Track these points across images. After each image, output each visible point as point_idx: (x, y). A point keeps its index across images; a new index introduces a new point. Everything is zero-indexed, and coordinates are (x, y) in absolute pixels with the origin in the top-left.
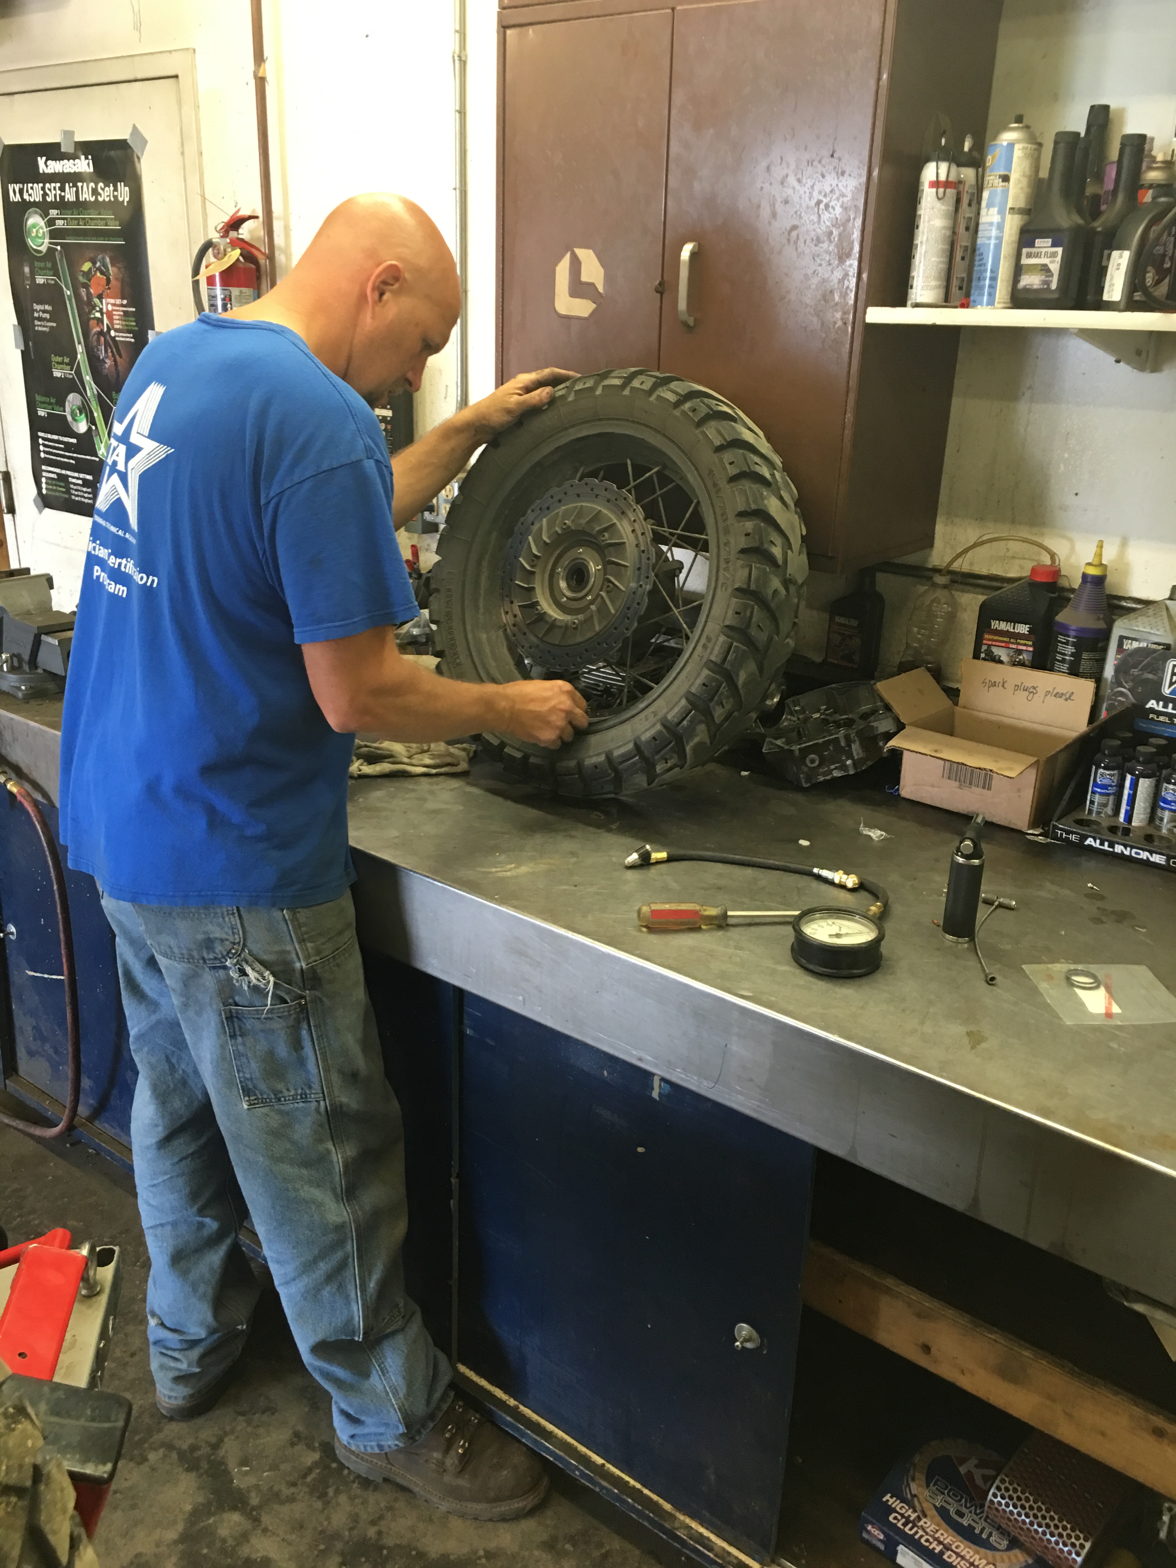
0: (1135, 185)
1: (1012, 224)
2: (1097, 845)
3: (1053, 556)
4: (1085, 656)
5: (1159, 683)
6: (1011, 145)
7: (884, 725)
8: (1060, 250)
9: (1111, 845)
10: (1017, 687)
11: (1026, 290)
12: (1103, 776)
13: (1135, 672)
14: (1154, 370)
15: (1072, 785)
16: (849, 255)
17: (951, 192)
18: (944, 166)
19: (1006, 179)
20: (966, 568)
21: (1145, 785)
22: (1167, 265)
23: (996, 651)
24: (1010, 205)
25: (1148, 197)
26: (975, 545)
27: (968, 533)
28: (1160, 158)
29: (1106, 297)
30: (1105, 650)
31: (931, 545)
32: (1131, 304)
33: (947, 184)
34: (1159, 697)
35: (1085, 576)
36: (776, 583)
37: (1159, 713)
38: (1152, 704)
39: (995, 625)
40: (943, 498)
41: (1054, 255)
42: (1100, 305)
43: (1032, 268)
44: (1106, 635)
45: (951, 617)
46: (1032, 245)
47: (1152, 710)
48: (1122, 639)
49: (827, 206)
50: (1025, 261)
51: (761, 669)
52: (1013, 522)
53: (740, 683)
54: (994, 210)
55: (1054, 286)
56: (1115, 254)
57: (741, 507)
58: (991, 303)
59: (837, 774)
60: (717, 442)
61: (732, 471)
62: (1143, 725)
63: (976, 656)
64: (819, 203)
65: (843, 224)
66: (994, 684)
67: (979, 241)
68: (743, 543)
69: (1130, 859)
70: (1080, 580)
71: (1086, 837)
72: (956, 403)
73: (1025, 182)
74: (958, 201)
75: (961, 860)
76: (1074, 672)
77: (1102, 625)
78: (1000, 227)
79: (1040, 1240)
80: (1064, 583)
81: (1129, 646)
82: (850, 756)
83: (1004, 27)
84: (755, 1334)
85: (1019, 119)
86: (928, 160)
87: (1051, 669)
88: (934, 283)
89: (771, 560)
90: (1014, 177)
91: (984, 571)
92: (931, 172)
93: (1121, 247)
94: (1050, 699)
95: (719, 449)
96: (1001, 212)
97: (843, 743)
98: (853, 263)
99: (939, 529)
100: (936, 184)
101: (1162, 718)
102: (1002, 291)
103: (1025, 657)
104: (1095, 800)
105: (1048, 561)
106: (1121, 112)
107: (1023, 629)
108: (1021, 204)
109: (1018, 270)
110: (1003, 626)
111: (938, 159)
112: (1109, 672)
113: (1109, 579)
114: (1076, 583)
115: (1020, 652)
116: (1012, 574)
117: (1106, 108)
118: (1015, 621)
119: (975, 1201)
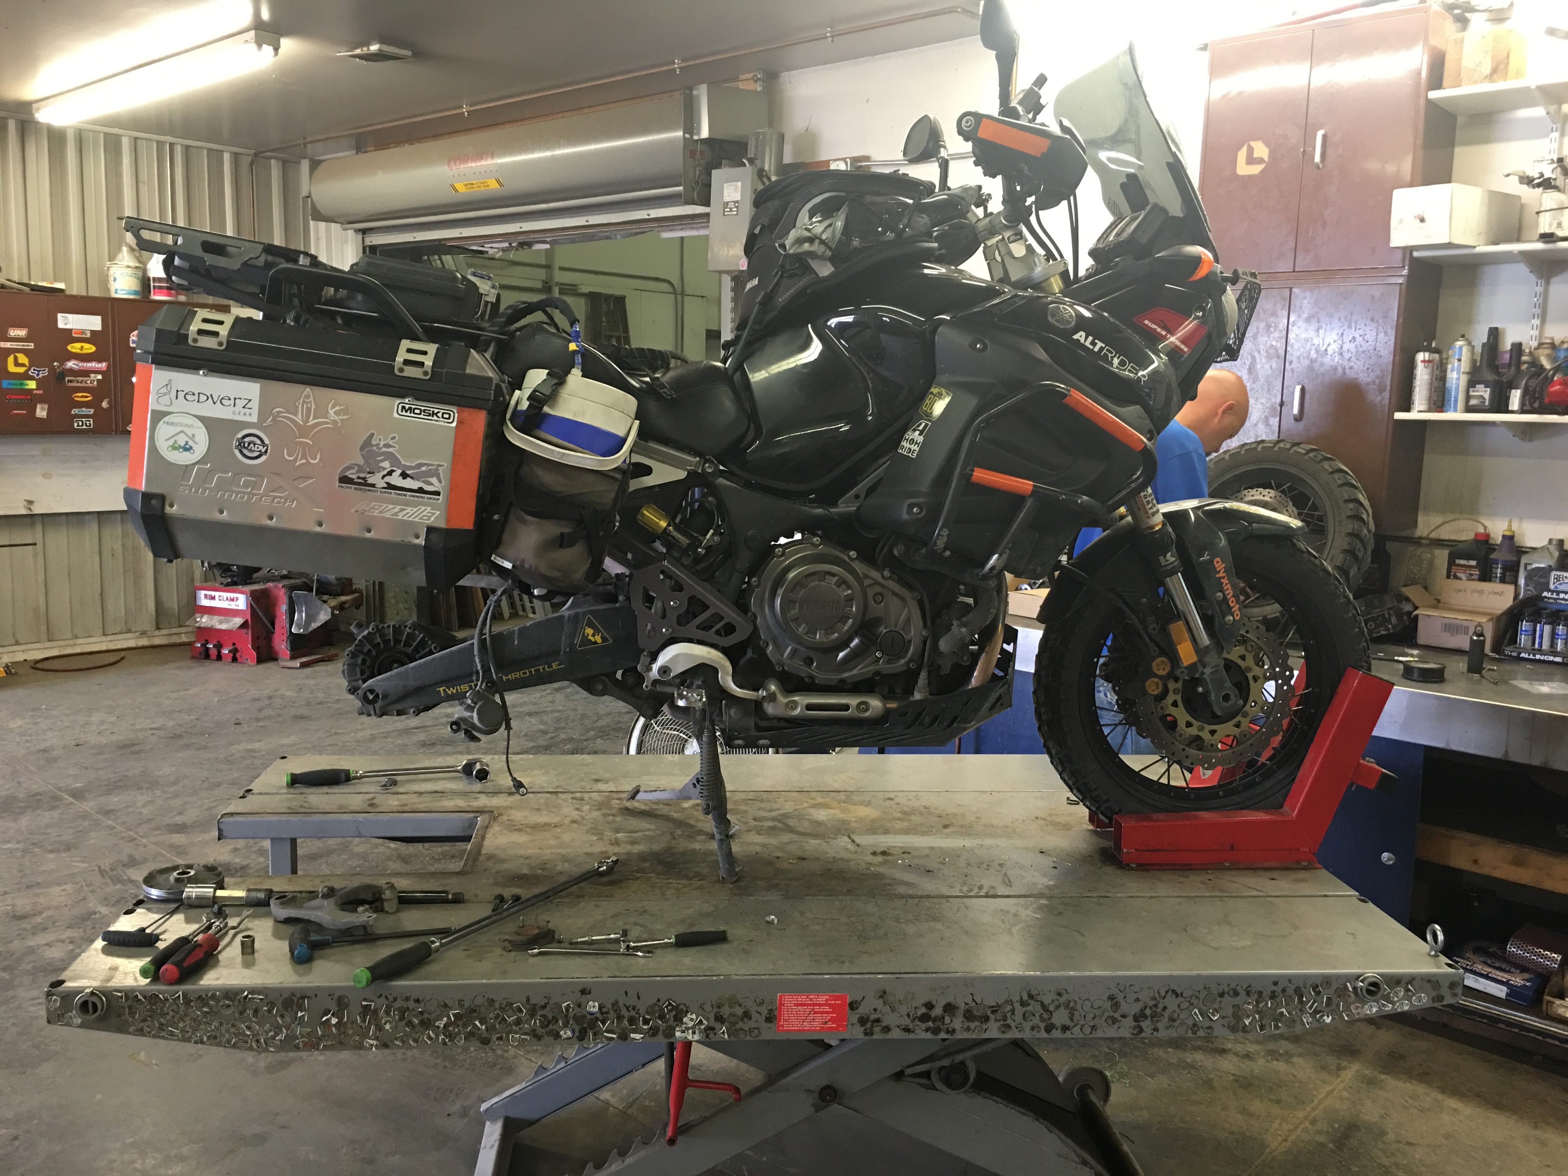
0: (1519, 363)
1: (1464, 380)
2: (1526, 656)
3: (1485, 527)
4: (1508, 573)
5: (1548, 583)
6: (1461, 348)
7: (1407, 607)
8: (1488, 389)
9: (1534, 655)
10: (1473, 591)
11: (1473, 405)
12: (1525, 625)
13: (1536, 579)
14: (1530, 441)
15: (1510, 632)
16: (1384, 390)
17: (1430, 364)
18: (1427, 354)
19: (1459, 360)
20: (1437, 537)
21: (1547, 628)
22: (1537, 395)
23: (1459, 575)
24: (1462, 370)
25: (1524, 367)
26: (1443, 524)
27: (1437, 520)
28: (1527, 351)
29: (1510, 408)
30: (1518, 571)
31: (1416, 526)
32: (1522, 411)
33: (1429, 361)
34: (1549, 590)
35: (1504, 537)
36: (1365, 531)
37: (1549, 598)
38: (1545, 594)
39: (1458, 561)
40: (1421, 503)
41: (1486, 391)
42: (1507, 411)
43: (1474, 397)
44: (1518, 563)
45: (1431, 562)
46: (1475, 387)
47: (1546, 597)
48: (1526, 565)
49: (1372, 370)
50: (1471, 393)
51: (1359, 569)
52: (1461, 513)
53: (1351, 575)
54: (1455, 373)
55: (1487, 404)
56: (1513, 391)
57: (1347, 497)
58: (1455, 410)
59: (1383, 633)
60: (1330, 470)
61: (1340, 482)
62: (1542, 605)
63: (1448, 577)
64: (1368, 369)
65: (1381, 378)
66: (1460, 591)
67: (1447, 385)
68: (1350, 513)
69: (1544, 661)
70: (1500, 538)
71: (1520, 653)
72: (1426, 457)
73: (1468, 361)
74: (1433, 368)
75: (1475, 638)
76: (1503, 581)
77: (1515, 558)
78: (1458, 379)
79: (1536, 762)
80: (1492, 541)
81: (1529, 568)
82: (1391, 623)
83: (1442, 291)
84: (1393, 856)
85: (1463, 336)
86: (1420, 351)
87: (1490, 581)
88: (1424, 402)
89: (1362, 520)
90: (1463, 359)
91: (1447, 538)
92: (1421, 356)
93: (1516, 388)
94: (1492, 596)
95: (1331, 473)
96: (1458, 373)
97: (1387, 616)
98: (1387, 394)
99: (1420, 519)
100: (1424, 361)
101: (1551, 601)
102: (1461, 405)
103: (1475, 577)
104: (1523, 640)
105: (1482, 530)
106: (1504, 330)
107: (1473, 563)
108: (1467, 370)
109: (1468, 397)
110: (1462, 562)
111: (1424, 351)
112: (1522, 581)
113: (1515, 539)
114: (1499, 539)
115: (1472, 575)
116: (1463, 539)
117: (1497, 329)
118: (1468, 559)
119: (1506, 753)
